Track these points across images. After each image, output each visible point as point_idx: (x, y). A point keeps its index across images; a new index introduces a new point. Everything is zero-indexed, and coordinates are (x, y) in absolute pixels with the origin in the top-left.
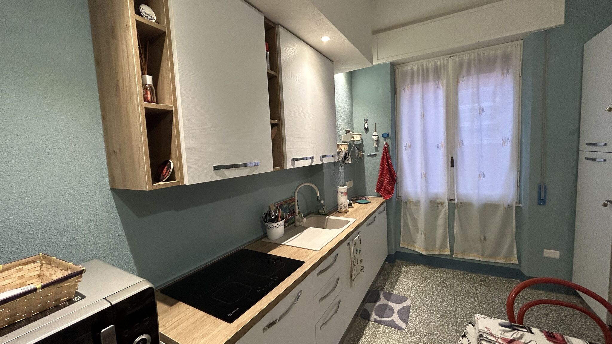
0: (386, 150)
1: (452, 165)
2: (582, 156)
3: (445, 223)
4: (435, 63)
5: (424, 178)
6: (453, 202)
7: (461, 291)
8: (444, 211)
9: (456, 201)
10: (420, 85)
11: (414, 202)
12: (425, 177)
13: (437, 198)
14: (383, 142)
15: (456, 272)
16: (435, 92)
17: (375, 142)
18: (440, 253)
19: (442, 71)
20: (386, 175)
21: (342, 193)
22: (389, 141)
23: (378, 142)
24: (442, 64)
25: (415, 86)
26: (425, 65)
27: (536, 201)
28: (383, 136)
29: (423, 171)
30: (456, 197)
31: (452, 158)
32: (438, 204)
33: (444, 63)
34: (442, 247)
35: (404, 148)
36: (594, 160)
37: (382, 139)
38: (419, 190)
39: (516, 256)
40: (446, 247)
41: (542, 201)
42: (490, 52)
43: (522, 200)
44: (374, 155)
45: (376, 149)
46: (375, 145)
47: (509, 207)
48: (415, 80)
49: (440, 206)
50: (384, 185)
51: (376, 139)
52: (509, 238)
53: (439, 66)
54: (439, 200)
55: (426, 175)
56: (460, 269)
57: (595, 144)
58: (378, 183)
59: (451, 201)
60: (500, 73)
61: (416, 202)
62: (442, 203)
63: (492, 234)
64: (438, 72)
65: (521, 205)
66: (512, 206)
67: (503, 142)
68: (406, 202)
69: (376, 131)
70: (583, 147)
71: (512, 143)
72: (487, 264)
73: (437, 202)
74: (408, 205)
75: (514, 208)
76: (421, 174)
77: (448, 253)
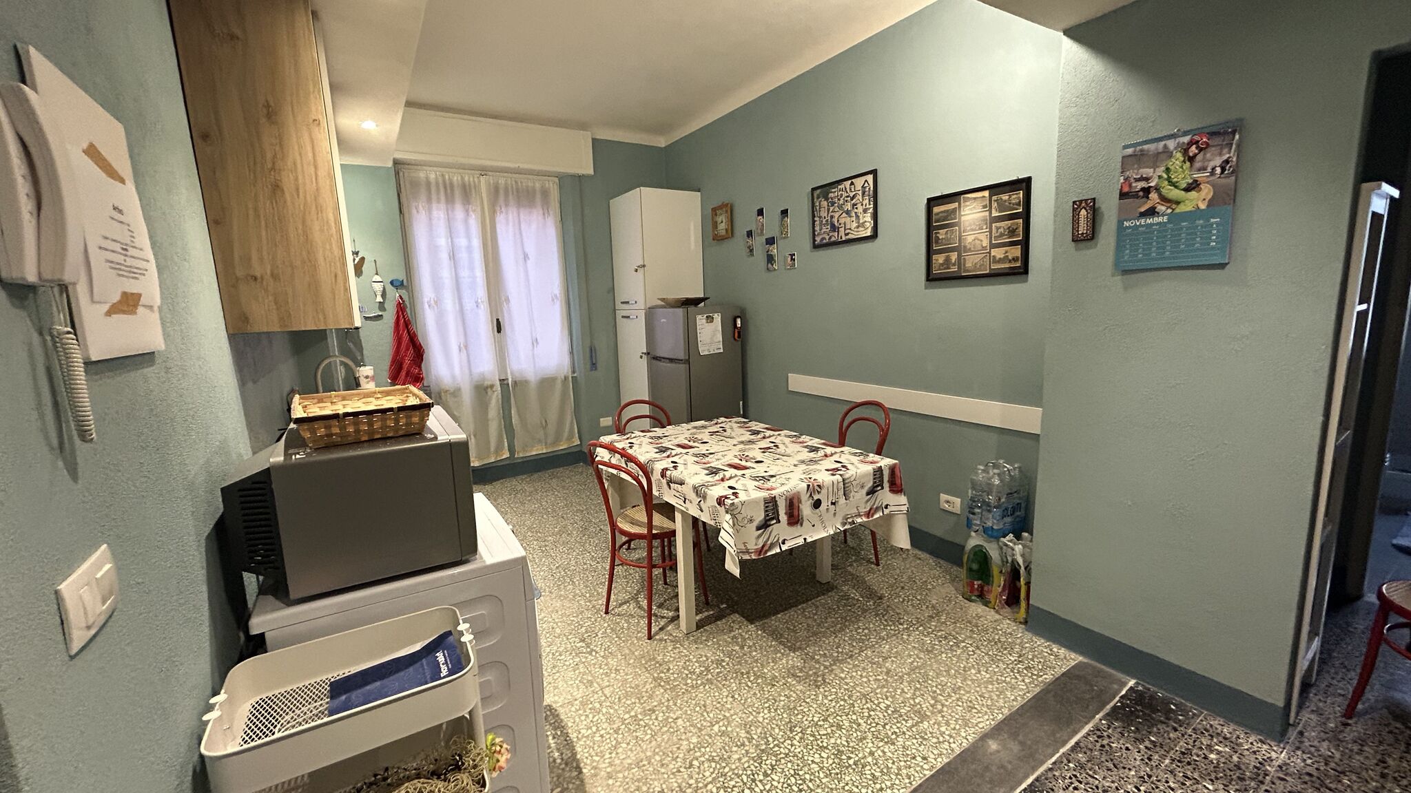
0: (401, 308)
1: (499, 330)
2: (619, 314)
3: (499, 414)
4: (463, 178)
5: (465, 352)
6: (505, 382)
7: (536, 490)
8: (495, 398)
9: (510, 380)
10: (443, 206)
11: (452, 390)
12: (466, 349)
13: (484, 379)
14: (394, 294)
15: (519, 478)
16: (466, 221)
17: (379, 294)
18: (496, 458)
19: (473, 191)
20: (408, 349)
21: (367, 377)
22: (403, 292)
23: (384, 295)
24: (472, 183)
25: (434, 205)
26: (447, 177)
27: (588, 366)
28: (392, 283)
29: (462, 340)
30: (509, 374)
31: (498, 320)
32: (487, 388)
33: (474, 182)
34: (499, 448)
35: (426, 306)
36: (629, 317)
37: (389, 288)
38: (457, 371)
39: (577, 435)
40: (503, 448)
41: (594, 366)
42: (527, 182)
43: (577, 369)
44: (379, 317)
45: (382, 306)
46: (379, 299)
47: (566, 378)
48: (434, 196)
49: (489, 390)
50: (405, 367)
51: (382, 289)
52: (569, 416)
53: (467, 183)
54: (487, 383)
55: (465, 347)
56: (523, 473)
57: (627, 303)
58: (391, 365)
59: (503, 382)
60: (541, 212)
61: (454, 392)
62: (492, 386)
63: (553, 416)
64: (467, 193)
65: (575, 375)
66: (568, 377)
67: (553, 300)
68: (439, 394)
69: (377, 274)
70: (619, 306)
71: (561, 301)
72: (552, 455)
73: (485, 385)
74: (443, 398)
75: (570, 378)
76: (459, 347)
77: (506, 455)
